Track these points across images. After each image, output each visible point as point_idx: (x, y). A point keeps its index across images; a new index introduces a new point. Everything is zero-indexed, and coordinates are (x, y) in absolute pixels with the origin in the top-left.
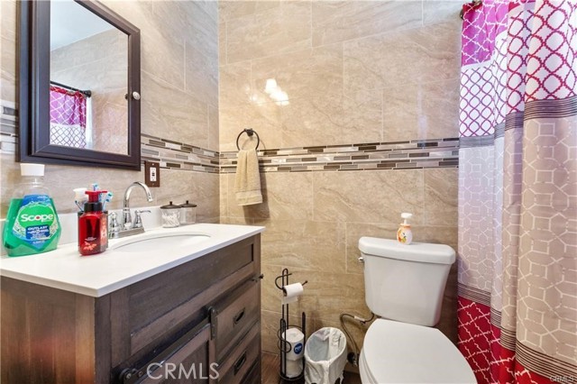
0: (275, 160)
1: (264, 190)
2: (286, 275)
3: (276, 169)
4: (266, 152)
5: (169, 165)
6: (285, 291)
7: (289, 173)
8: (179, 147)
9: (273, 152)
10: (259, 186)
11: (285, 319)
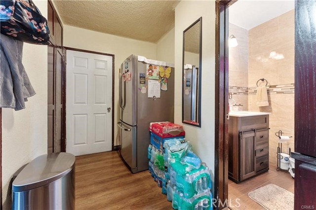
0: (275, 89)
1: (269, 101)
2: (280, 133)
3: (276, 93)
4: (270, 87)
5: (234, 94)
6: (280, 138)
7: (283, 94)
8: (236, 88)
9: (275, 86)
10: (267, 100)
11: (280, 147)
